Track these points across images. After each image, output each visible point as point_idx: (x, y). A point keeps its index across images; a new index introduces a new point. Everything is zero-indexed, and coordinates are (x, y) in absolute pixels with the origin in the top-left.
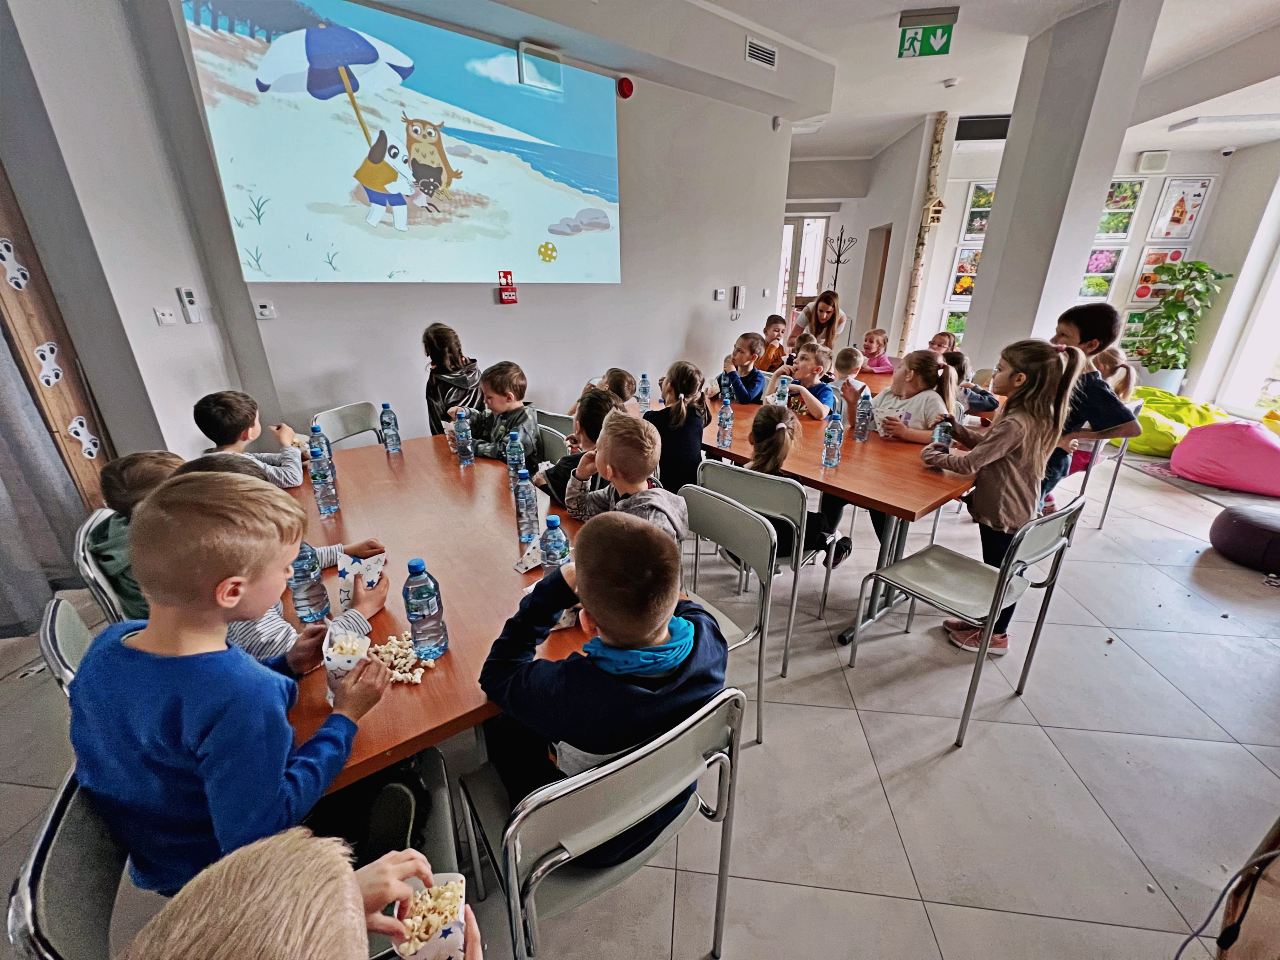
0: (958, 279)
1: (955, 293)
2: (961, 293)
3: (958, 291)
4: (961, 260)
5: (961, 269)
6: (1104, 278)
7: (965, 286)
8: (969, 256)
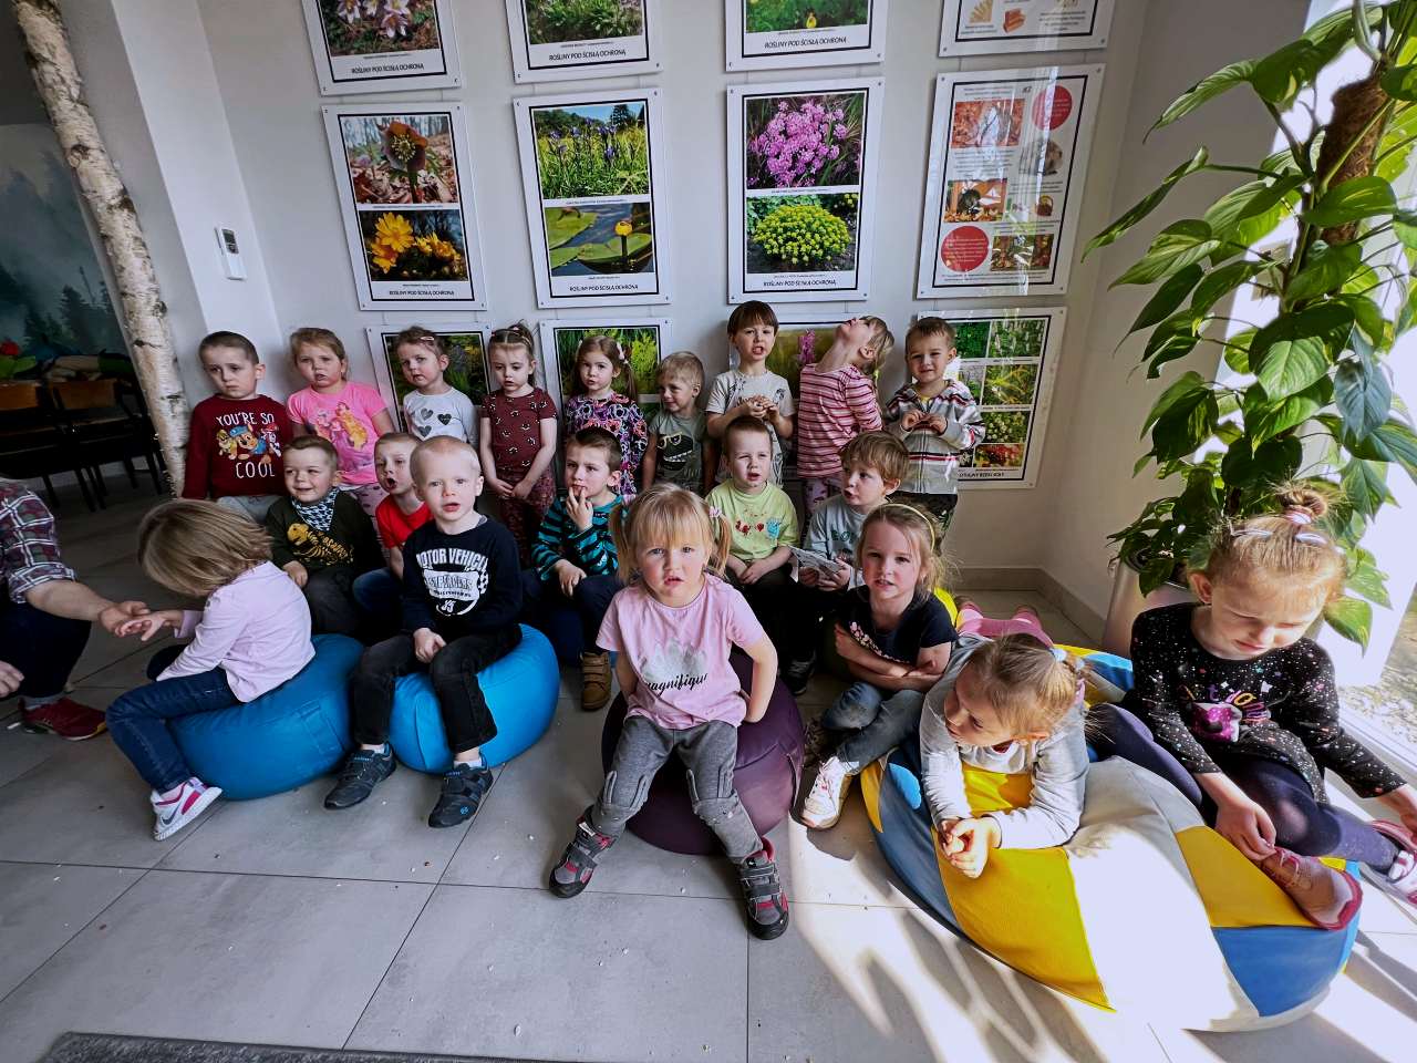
0: (368, 224)
1: (377, 274)
2: (394, 275)
3: (386, 265)
4: (351, 153)
5: (363, 187)
6: (826, 201)
7: (399, 247)
8: (371, 142)
